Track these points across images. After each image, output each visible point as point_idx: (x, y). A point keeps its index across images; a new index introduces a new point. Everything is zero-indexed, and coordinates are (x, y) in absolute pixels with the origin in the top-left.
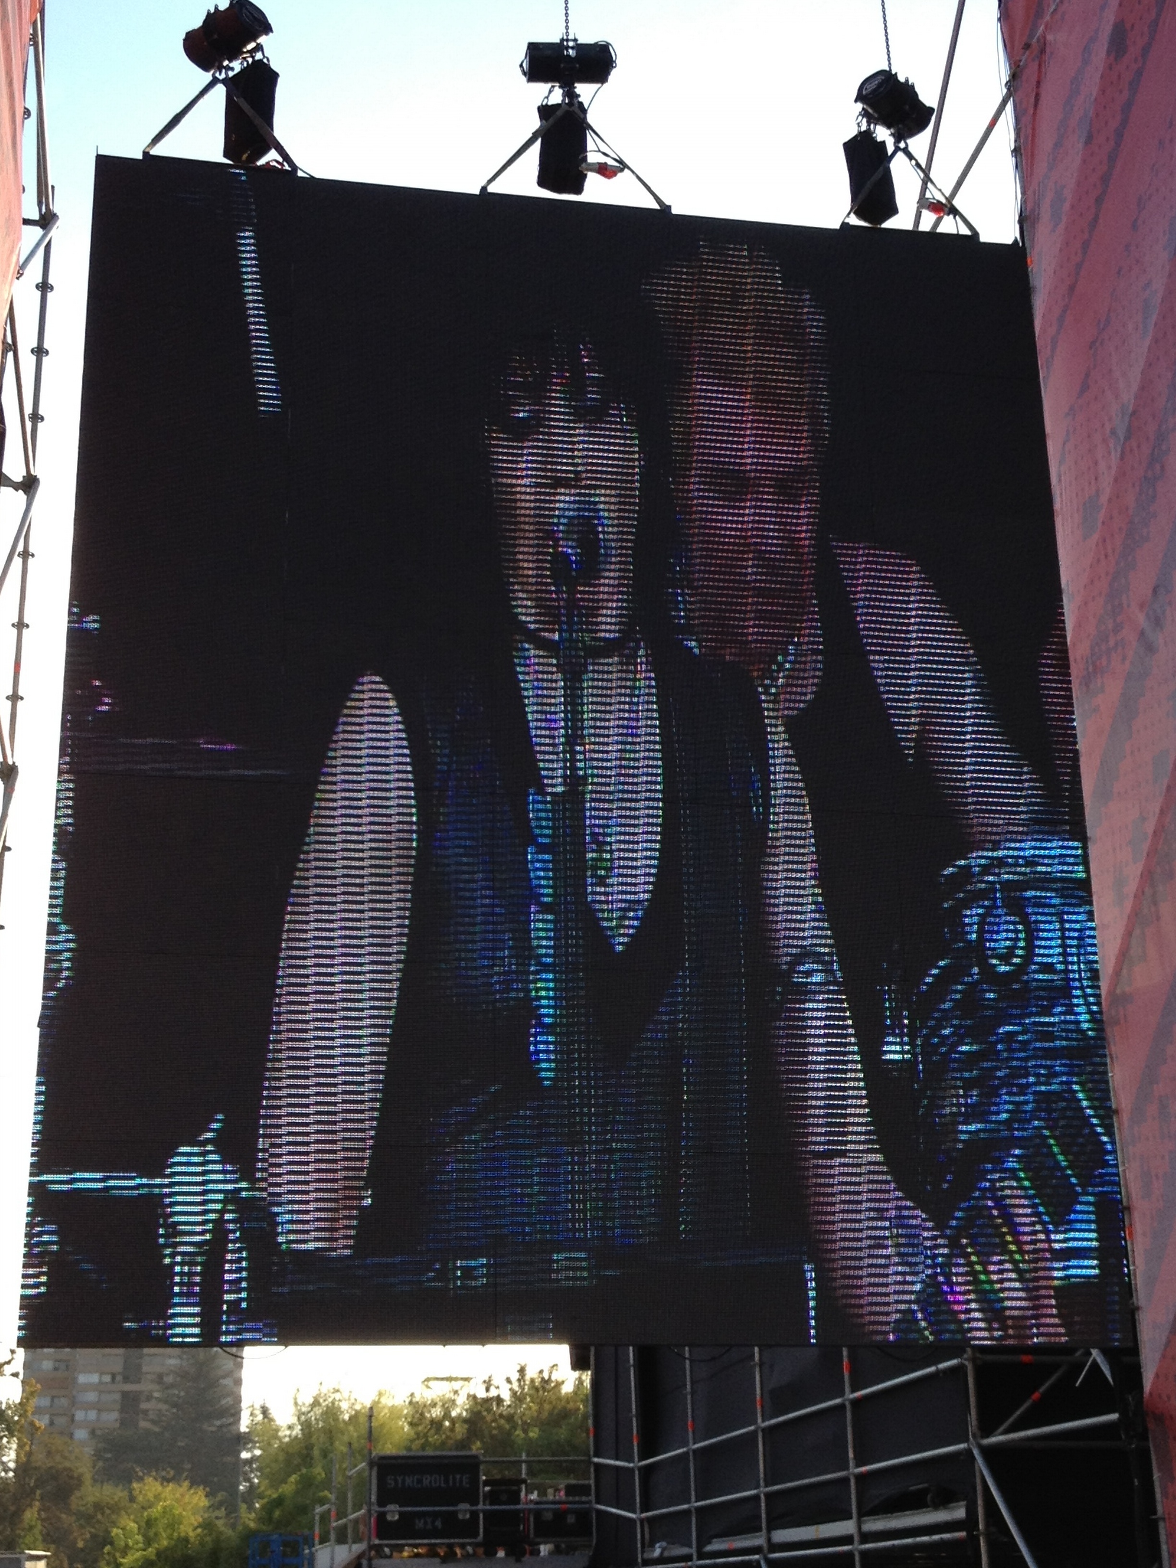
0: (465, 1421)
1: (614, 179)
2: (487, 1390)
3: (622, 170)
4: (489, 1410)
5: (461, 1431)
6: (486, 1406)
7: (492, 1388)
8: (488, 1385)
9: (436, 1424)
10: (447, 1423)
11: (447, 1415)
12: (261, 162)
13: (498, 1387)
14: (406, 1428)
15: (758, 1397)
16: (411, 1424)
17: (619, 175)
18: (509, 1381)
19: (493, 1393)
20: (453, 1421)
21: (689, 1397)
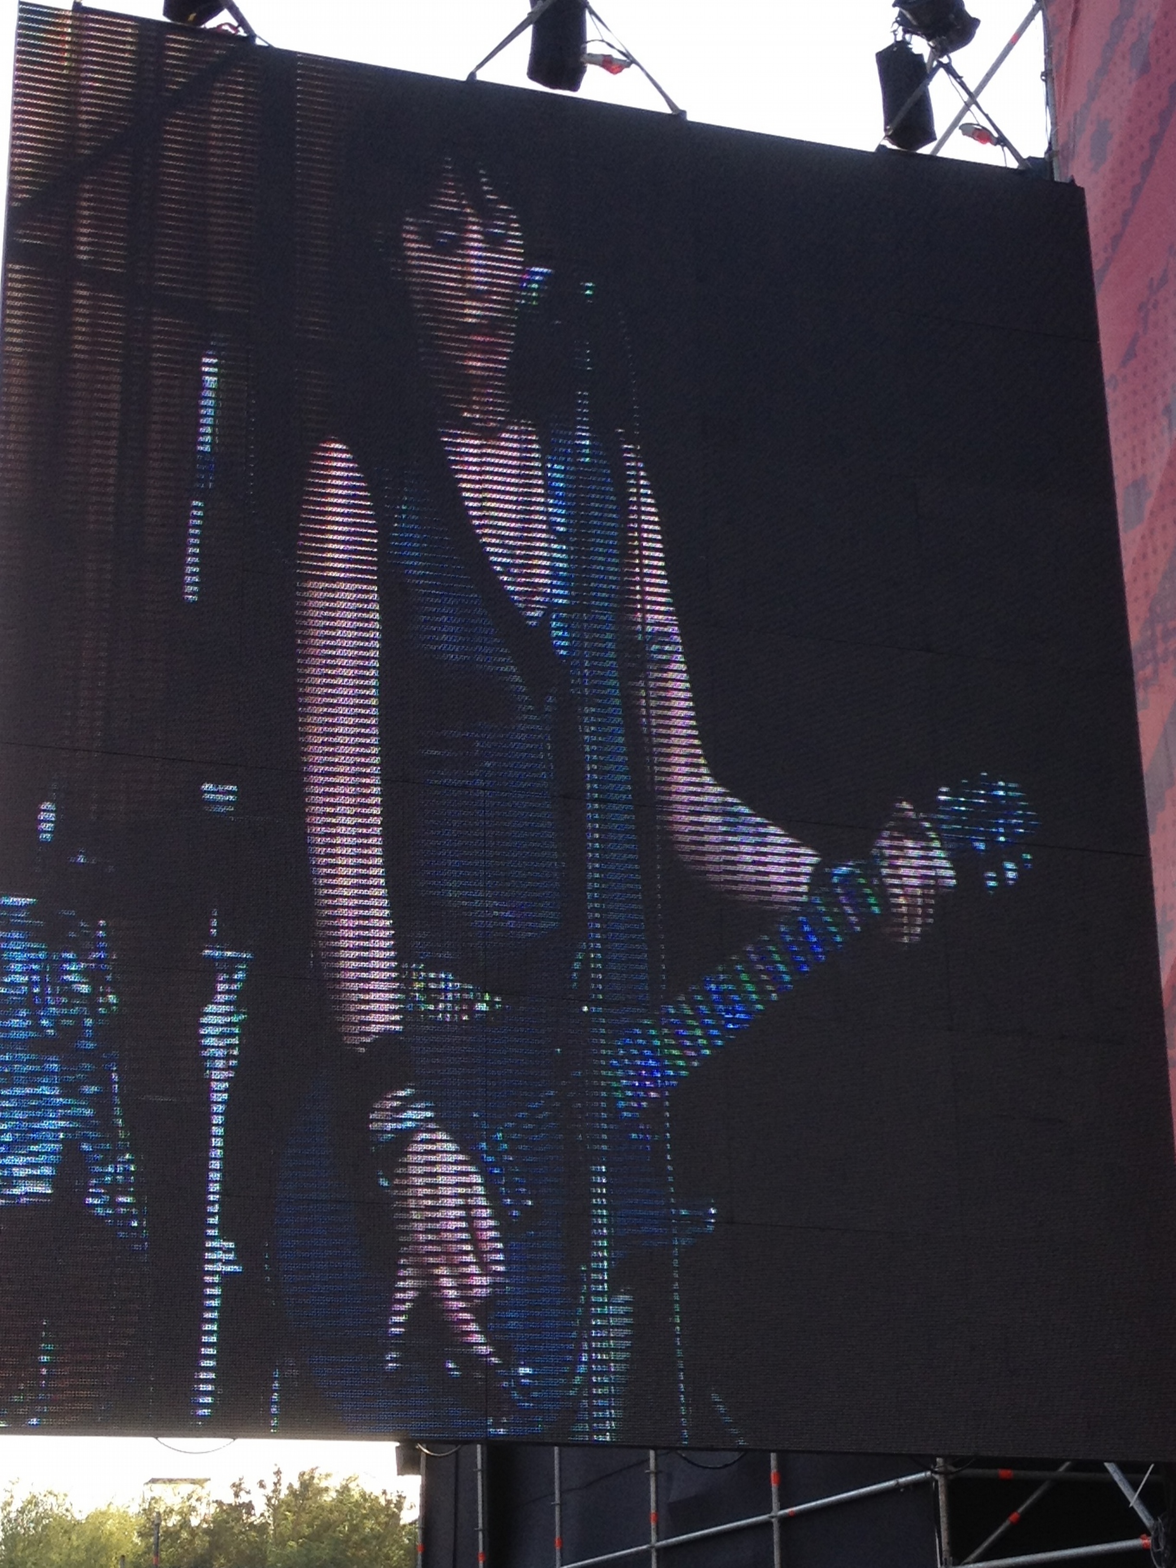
0: (207, 1532)
1: (619, 75)
2: (237, 1495)
3: (628, 65)
4: (239, 1519)
5: (201, 1544)
6: (235, 1515)
7: (242, 1494)
8: (237, 1488)
9: (172, 1535)
10: (185, 1535)
11: (185, 1524)
12: (211, 24)
13: (248, 1493)
14: (137, 1540)
15: (653, 1511)
16: (141, 1534)
17: (625, 70)
18: (262, 1485)
19: (244, 1498)
20: (193, 1532)
21: (557, 1509)
